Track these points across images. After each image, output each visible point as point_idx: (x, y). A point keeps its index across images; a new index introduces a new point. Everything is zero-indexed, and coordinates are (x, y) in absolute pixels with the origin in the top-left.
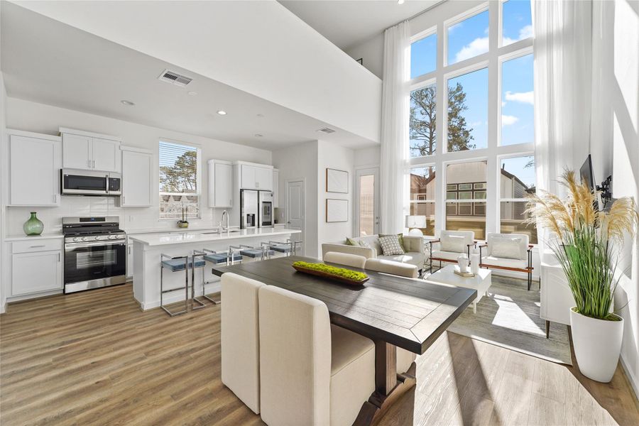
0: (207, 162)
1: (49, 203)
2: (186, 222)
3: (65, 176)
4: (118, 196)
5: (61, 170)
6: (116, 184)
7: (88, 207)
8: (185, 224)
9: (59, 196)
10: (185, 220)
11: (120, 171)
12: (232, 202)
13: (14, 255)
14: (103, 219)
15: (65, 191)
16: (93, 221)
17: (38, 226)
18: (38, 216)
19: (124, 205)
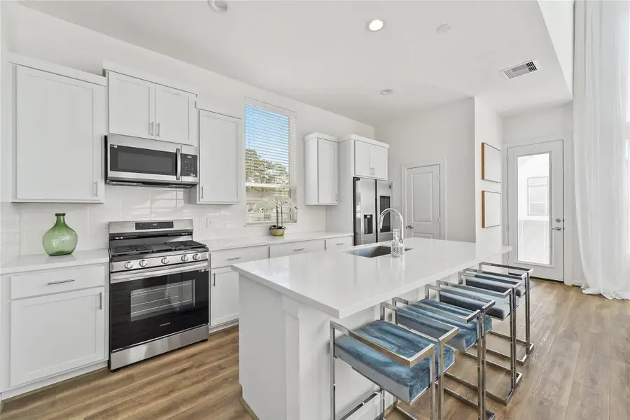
0: (304, 138)
1: (85, 196)
2: (281, 228)
3: (112, 148)
4: (193, 185)
5: (106, 137)
6: (191, 164)
7: (148, 204)
8: (280, 231)
9: (101, 183)
10: (280, 225)
11: (196, 145)
12: (339, 197)
13: (13, 303)
14: (170, 224)
15: (111, 174)
16: (155, 228)
17: (68, 238)
18: (68, 220)
19: (202, 201)
